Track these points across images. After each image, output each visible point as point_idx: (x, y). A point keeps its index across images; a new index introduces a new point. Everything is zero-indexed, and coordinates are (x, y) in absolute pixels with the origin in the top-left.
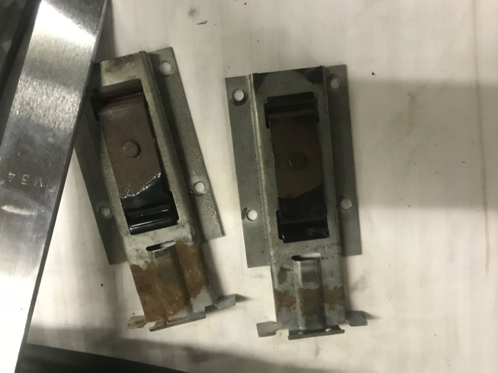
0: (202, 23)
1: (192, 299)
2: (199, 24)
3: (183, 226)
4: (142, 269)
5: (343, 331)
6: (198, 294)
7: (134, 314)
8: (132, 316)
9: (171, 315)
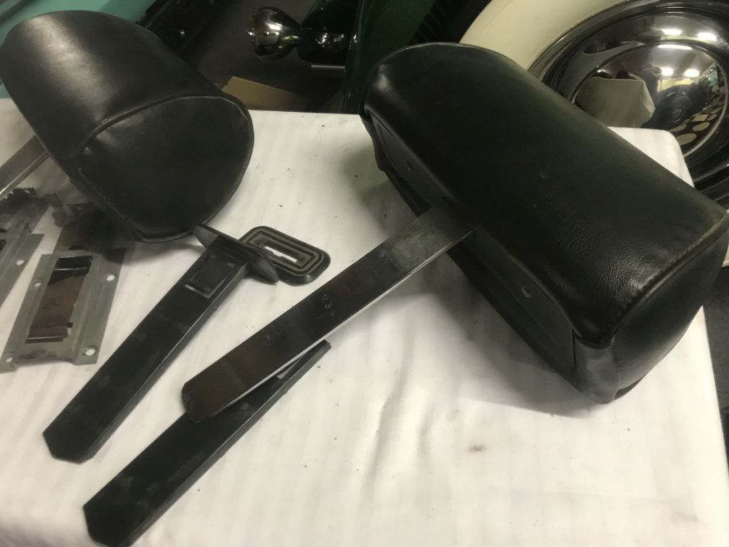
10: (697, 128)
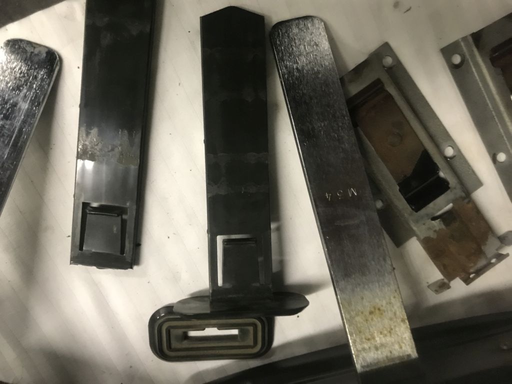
0: (408, 11)
1: (483, 248)
2: (405, 12)
3: (455, 188)
4: (432, 238)
6: (487, 241)
7: (428, 283)
8: (427, 285)
9: (472, 267)
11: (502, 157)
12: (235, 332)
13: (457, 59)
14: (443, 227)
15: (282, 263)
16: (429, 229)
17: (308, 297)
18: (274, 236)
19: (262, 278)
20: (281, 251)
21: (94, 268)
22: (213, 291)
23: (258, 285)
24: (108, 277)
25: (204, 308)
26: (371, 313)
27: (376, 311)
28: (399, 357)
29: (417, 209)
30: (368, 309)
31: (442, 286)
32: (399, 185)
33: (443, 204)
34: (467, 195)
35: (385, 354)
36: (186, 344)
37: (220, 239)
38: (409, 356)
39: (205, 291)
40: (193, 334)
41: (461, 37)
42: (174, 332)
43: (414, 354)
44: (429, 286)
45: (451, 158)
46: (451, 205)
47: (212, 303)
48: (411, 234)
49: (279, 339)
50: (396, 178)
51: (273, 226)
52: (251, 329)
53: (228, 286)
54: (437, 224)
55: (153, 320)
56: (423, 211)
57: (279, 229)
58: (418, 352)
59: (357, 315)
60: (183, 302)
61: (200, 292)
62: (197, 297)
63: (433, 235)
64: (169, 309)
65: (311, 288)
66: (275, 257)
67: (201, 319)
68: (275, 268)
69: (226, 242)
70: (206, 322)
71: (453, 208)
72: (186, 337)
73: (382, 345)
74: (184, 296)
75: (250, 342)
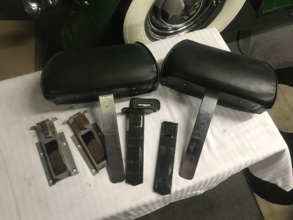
1: (74, 120)
2: (88, 183)
3: (80, 136)
5: (36, 124)
9: (78, 116)
10: (196, 8)
11: (65, 144)
12: (139, 105)
13: (75, 170)
14: (84, 126)
15: (126, 120)
16: (88, 126)
17: (121, 111)
18: (128, 127)
19: (132, 117)
20: (126, 123)
21: (172, 122)
22: (144, 114)
23: (133, 115)
24: (169, 119)
25: (146, 111)
26: (108, 106)
27: (107, 107)
28: (103, 96)
29: (91, 131)
30: (109, 107)
31: (85, 112)
32: (95, 137)
33: (83, 132)
34: (76, 135)
35: (106, 97)
36: (151, 103)
37: (141, 126)
38: (101, 97)
39: (146, 115)
40: (150, 105)
41: (73, 176)
42: (154, 106)
43: (100, 97)
44: (88, 112)
45: (79, 144)
46: (81, 132)
47: (144, 112)
48: (92, 125)
49: (128, 102)
50: (96, 139)
51: (128, 130)
52: (135, 105)
53: (140, 115)
54: (86, 127)
55: (159, 109)
56: (89, 130)
57: (126, 129)
58: (99, 97)
59: (111, 106)
60: (152, 113)
61: (147, 115)
62: (148, 114)
63: (87, 125)
64: (155, 111)
65: (119, 114)
66: (128, 122)
67: (147, 108)
68: (128, 119)
69: (140, 125)
70: (146, 108)
71: (81, 131)
72: (151, 104)
73: (107, 99)
74: (151, 114)
75: (136, 102)
